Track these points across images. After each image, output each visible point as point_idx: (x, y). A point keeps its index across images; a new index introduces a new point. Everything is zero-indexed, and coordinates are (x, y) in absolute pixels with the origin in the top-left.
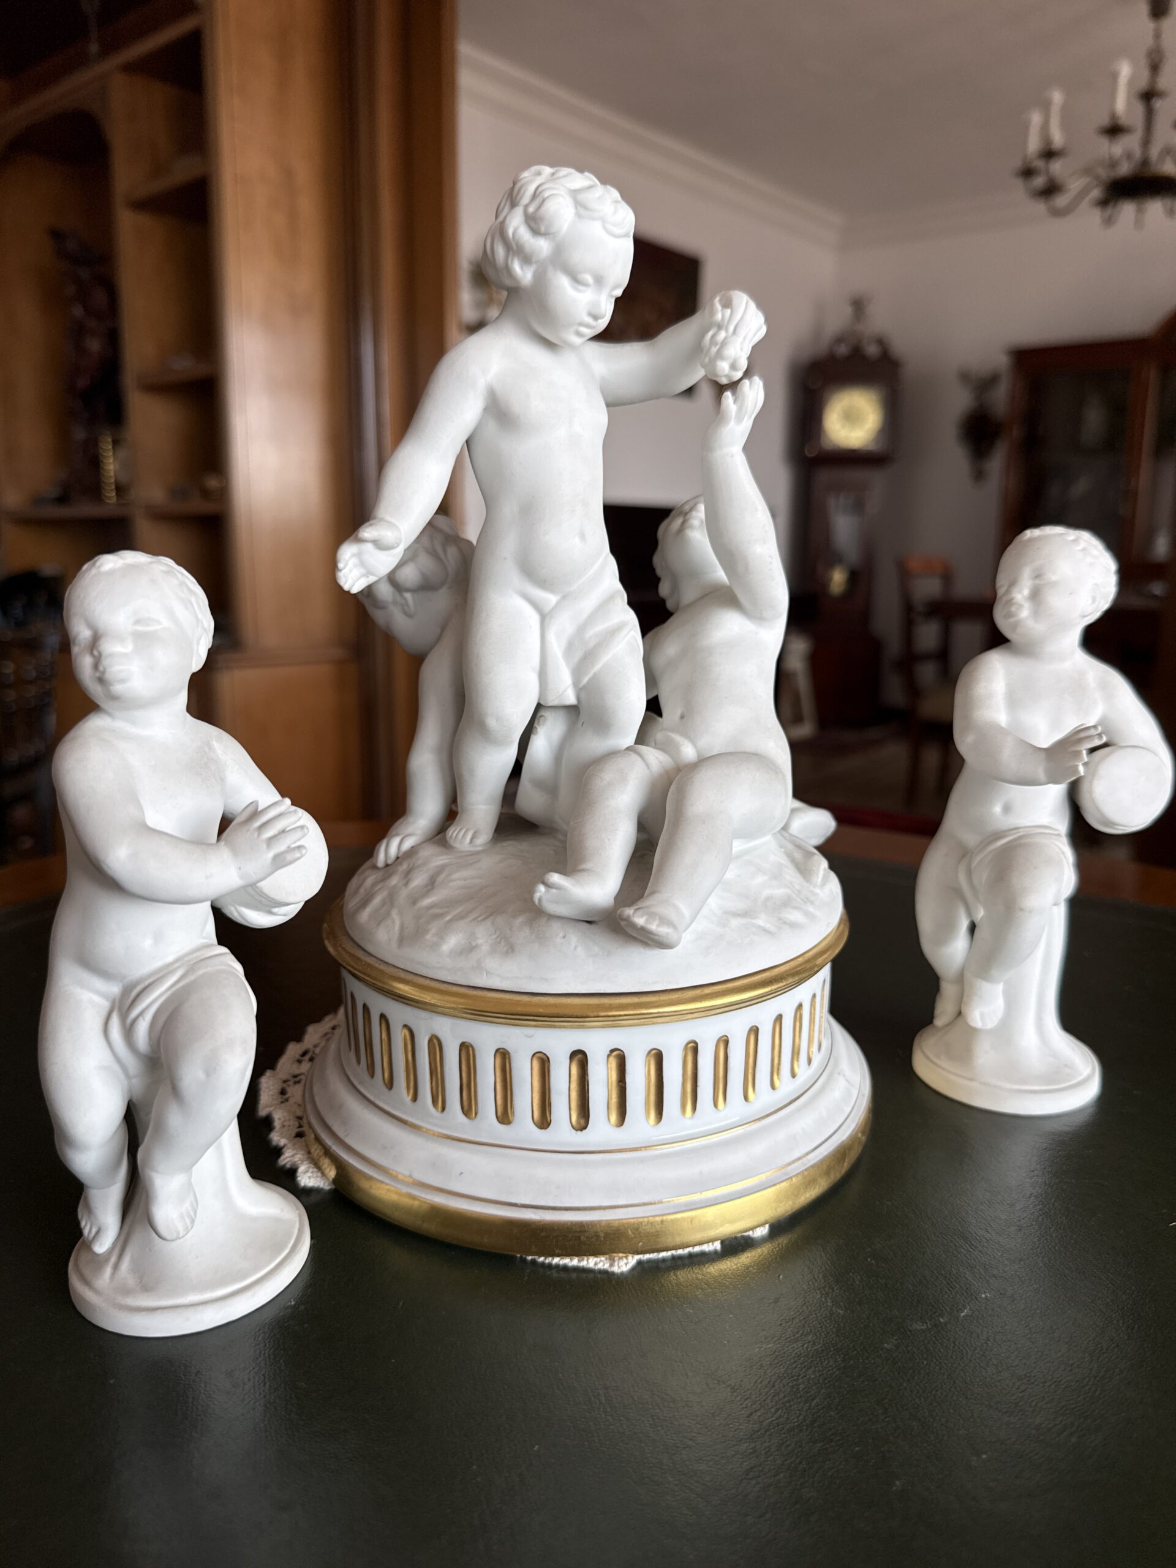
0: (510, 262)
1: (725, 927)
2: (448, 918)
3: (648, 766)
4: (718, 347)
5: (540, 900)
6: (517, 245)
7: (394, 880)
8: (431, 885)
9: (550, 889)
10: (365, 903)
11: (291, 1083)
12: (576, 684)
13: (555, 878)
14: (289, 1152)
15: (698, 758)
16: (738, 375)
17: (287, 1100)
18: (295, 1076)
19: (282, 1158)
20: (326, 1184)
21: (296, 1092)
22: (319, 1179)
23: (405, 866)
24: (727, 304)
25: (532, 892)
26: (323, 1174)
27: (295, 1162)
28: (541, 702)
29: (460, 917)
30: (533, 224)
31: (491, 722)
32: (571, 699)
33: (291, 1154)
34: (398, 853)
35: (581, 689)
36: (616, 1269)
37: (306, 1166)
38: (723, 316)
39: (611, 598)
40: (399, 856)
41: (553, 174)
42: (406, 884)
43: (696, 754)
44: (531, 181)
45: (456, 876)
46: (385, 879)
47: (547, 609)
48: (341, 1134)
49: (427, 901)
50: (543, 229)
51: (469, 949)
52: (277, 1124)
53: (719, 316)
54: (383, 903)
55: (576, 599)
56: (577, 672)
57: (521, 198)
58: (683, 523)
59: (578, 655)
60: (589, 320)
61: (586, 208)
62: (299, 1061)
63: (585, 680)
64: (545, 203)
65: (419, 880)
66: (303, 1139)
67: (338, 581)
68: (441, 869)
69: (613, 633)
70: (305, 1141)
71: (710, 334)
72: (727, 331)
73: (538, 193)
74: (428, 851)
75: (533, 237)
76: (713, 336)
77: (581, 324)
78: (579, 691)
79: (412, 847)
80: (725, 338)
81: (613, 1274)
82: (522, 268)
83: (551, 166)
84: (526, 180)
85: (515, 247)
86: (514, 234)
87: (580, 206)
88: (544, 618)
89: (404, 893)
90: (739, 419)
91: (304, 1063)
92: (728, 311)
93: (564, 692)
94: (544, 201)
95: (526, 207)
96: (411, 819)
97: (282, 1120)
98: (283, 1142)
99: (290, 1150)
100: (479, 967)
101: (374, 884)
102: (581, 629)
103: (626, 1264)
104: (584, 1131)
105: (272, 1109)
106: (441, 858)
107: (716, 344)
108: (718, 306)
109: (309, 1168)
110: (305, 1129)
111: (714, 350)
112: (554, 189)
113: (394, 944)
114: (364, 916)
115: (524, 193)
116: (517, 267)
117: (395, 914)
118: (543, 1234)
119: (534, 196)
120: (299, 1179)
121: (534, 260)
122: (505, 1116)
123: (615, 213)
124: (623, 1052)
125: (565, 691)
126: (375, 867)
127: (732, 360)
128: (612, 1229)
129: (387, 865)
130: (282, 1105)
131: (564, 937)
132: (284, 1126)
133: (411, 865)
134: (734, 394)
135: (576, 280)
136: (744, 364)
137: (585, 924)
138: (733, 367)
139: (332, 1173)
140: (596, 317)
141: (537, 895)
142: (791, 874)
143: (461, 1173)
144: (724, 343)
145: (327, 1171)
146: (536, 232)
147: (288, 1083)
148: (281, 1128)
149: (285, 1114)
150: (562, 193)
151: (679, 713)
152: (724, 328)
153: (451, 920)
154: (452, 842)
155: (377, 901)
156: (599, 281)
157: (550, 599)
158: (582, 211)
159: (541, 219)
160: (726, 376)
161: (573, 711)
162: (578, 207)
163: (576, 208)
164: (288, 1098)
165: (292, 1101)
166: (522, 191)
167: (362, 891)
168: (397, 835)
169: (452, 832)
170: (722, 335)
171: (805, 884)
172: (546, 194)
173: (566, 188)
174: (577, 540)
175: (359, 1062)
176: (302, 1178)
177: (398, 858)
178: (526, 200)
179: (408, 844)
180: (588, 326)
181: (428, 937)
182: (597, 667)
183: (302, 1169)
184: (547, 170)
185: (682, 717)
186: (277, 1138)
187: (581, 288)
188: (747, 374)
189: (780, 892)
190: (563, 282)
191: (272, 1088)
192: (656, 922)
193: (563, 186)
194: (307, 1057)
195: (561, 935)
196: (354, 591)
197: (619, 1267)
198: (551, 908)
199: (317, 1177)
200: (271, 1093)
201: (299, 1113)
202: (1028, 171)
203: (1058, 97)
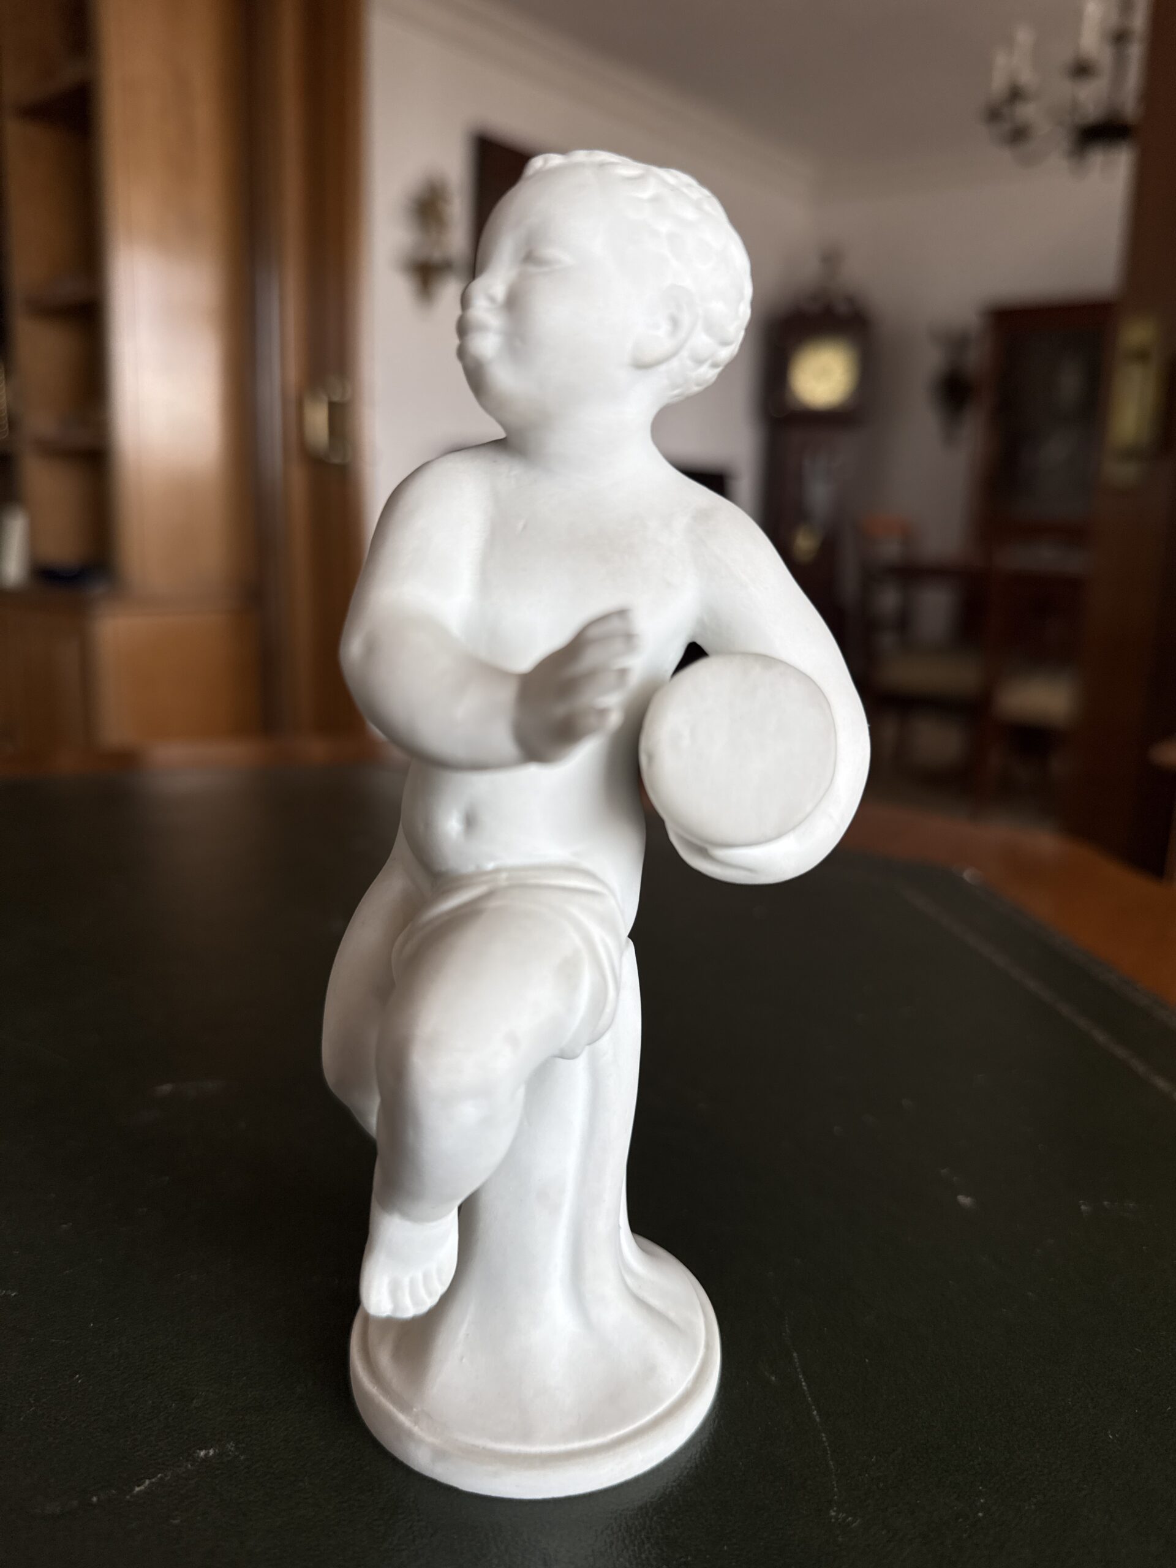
202: (994, 115)
203: (1024, 36)
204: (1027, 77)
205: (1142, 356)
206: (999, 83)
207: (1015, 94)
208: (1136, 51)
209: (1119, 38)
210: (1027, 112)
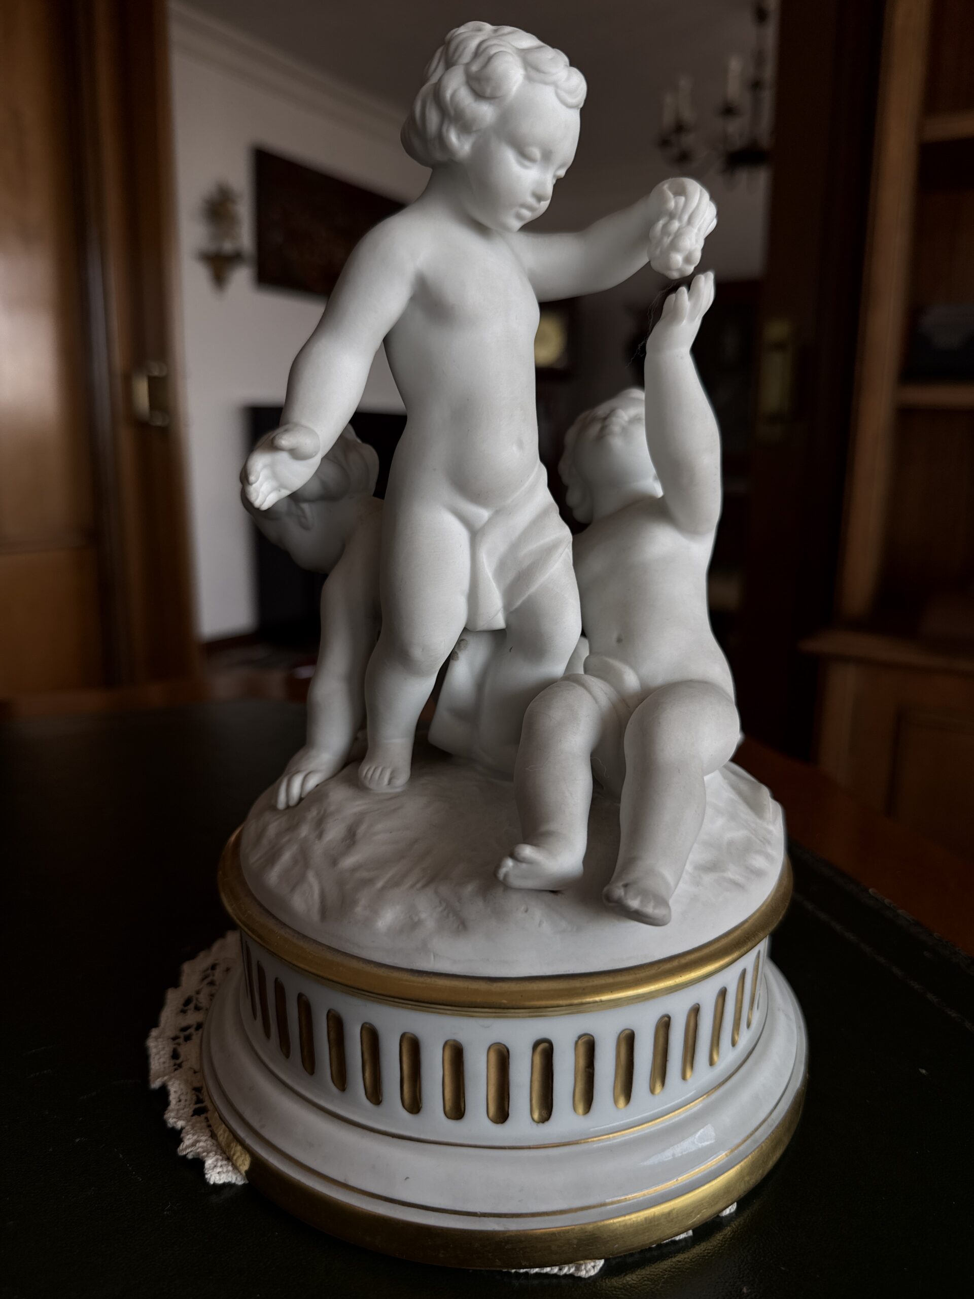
0: (444, 130)
1: (698, 886)
2: (379, 884)
3: (595, 699)
4: (671, 238)
5: (506, 876)
6: (455, 110)
7: (305, 831)
8: (351, 838)
9: (519, 864)
10: (272, 857)
11: (181, 1040)
12: (507, 607)
13: (527, 851)
14: (189, 1139)
15: (641, 686)
16: (690, 269)
17: (180, 1066)
18: (184, 1029)
19: (182, 1146)
20: (239, 1179)
21: (189, 1051)
22: (230, 1174)
23: (313, 813)
24: (681, 192)
25: (498, 866)
26: (236, 1168)
27: (199, 1154)
28: (468, 628)
29: (395, 883)
30: (476, 85)
31: (417, 653)
32: (500, 622)
33: (191, 1141)
34: (301, 794)
35: (512, 613)
36: (583, 1274)
37: (214, 1159)
38: (676, 203)
39: (544, 514)
40: (303, 796)
41: (496, 31)
42: (320, 836)
43: (638, 682)
44: (472, 38)
45: (379, 827)
46: (293, 827)
47: (478, 524)
48: (256, 1125)
49: (349, 861)
50: (488, 91)
51: (412, 925)
52: (173, 1098)
53: (672, 204)
54: (295, 861)
55: (510, 514)
56: (510, 593)
57: (460, 56)
58: (603, 428)
59: (511, 576)
60: (531, 201)
61: (537, 69)
62: (183, 1012)
63: (518, 603)
64: (493, 60)
65: (334, 832)
66: (203, 1116)
67: (249, 497)
68: (359, 819)
69: (549, 551)
70: (207, 1119)
71: (661, 223)
72: (680, 219)
73: (481, 49)
74: (339, 794)
75: (476, 100)
76: (665, 226)
77: (524, 206)
78: (511, 613)
79: (317, 785)
80: (679, 229)
81: (580, 1278)
82: (459, 138)
83: (493, 24)
84: (464, 36)
85: (452, 112)
86: (453, 96)
87: (531, 67)
88: (475, 535)
89: (318, 850)
90: (692, 319)
91: (189, 1012)
92: (682, 199)
93: (494, 617)
94: (490, 58)
95: (468, 65)
96: (313, 753)
97: (179, 1093)
98: (180, 1124)
99: (190, 1136)
100: (424, 948)
101: (279, 835)
102: (515, 547)
103: (594, 1267)
104: (547, 1123)
105: (166, 1078)
106: (357, 803)
107: (669, 235)
108: (670, 194)
109: (217, 1160)
110: (207, 1103)
111: (667, 241)
112: (500, 45)
113: (315, 916)
114: (273, 876)
115: (464, 49)
116: (453, 137)
117: (311, 877)
118: (508, 1247)
119: (477, 54)
120: (207, 1176)
121: (474, 129)
122: (457, 1111)
123: (568, 78)
124: (593, 1037)
125: (496, 614)
126: (273, 808)
127: (687, 252)
128: (587, 1234)
129: (288, 807)
130: (177, 1072)
131: (526, 911)
132: (180, 1101)
133: (322, 812)
134: (689, 289)
135: (523, 154)
136: (697, 256)
137: (551, 895)
138: (688, 260)
139: (245, 1166)
140: (539, 198)
141: (503, 871)
142: (744, 811)
143: (407, 1178)
144: (678, 235)
145: (239, 1163)
146: (479, 95)
147: (177, 1041)
148: (177, 1102)
149: (182, 1086)
150: (510, 51)
151: (615, 636)
152: (677, 216)
153: (383, 888)
154: (367, 783)
155: (287, 857)
156: (547, 156)
157: (483, 514)
158: (533, 73)
159: (488, 79)
160: (679, 270)
161: (498, 636)
162: (529, 69)
163: (526, 69)
164: (182, 1062)
165: (186, 1066)
166: (461, 48)
167: (265, 842)
168: (298, 772)
169: (367, 770)
170: (676, 225)
171: (758, 821)
172: (493, 51)
173: (514, 46)
174: (515, 448)
175: (268, 1034)
176: (211, 1175)
177: (301, 800)
178: (467, 57)
179: (312, 782)
180: (531, 208)
181: (359, 910)
182: (532, 590)
183: (209, 1162)
184: (488, 27)
185: (619, 640)
186: (174, 1119)
187: (527, 163)
188: (701, 269)
189: (739, 834)
190: (509, 157)
191: (162, 1053)
192: (652, 904)
193: (509, 43)
194: (192, 1006)
195: (523, 908)
196: (265, 506)
197: (587, 1272)
198: (515, 882)
199: (228, 1172)
200: (162, 1060)
201: (197, 1085)
202: (665, 143)
203: (685, 83)
204: (688, 115)
205: (780, 346)
206: (668, 119)
207: (680, 128)
208: (768, 96)
209: (756, 85)
210: (689, 140)
